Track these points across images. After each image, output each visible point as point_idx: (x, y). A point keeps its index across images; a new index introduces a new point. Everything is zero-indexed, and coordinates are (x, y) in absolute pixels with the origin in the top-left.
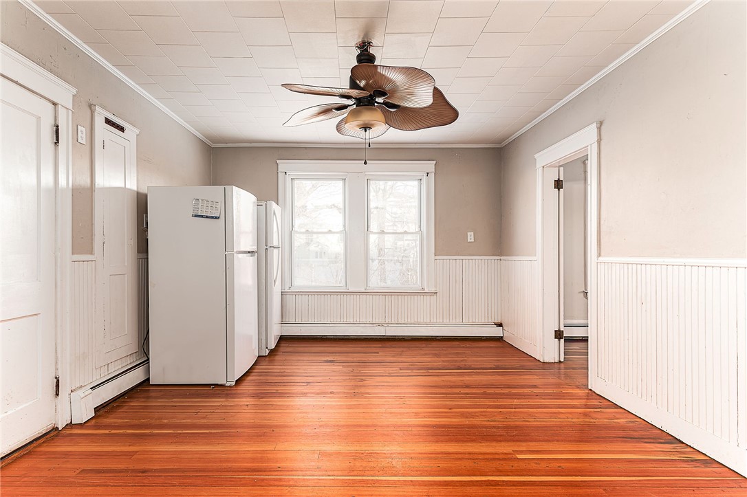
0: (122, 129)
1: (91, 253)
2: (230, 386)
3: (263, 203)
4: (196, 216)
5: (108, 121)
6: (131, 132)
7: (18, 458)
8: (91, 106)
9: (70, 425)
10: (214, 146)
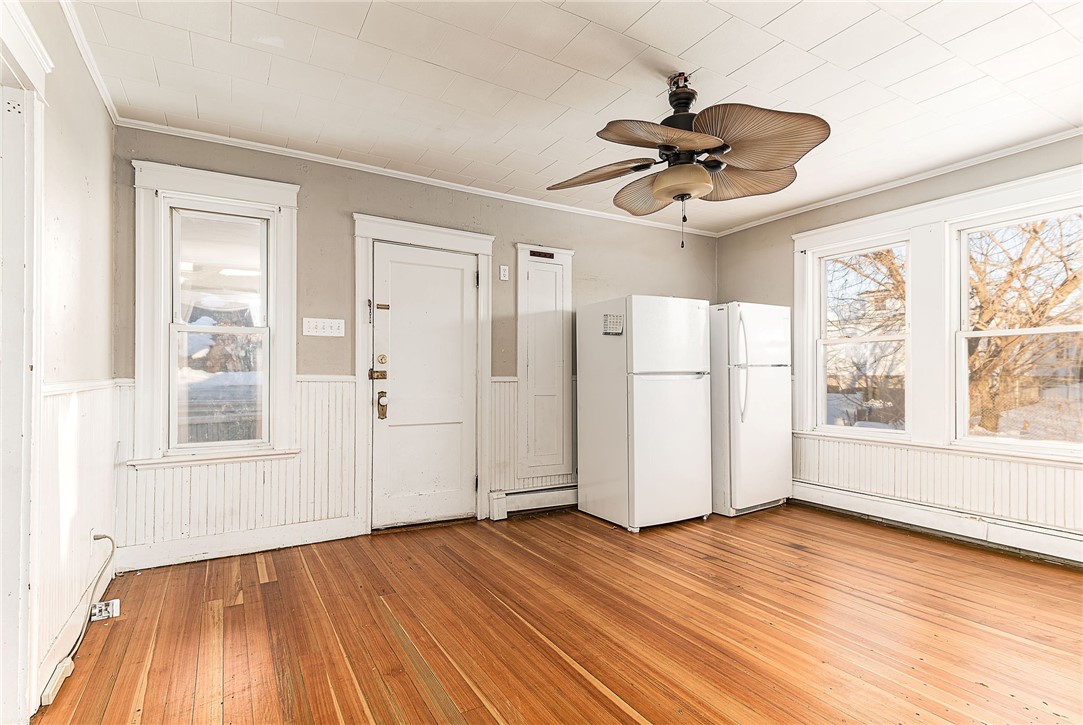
0: (551, 256)
1: (516, 375)
2: (631, 532)
3: (724, 306)
4: (606, 334)
5: (533, 254)
6: (563, 257)
7: (439, 527)
8: (515, 245)
9: (488, 520)
10: (717, 235)
